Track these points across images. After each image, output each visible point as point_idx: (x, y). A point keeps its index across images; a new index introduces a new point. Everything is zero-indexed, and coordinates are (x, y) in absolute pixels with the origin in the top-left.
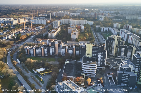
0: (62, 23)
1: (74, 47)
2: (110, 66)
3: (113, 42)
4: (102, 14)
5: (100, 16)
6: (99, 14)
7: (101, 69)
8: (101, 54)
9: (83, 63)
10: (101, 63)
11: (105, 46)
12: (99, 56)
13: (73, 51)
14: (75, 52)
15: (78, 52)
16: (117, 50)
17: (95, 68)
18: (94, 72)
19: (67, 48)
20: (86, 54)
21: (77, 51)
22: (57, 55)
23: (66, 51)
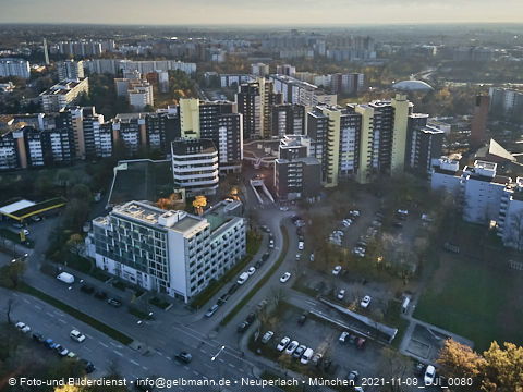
0: (92, 72)
1: (142, 122)
2: (255, 162)
3: (256, 97)
4: (219, 46)
5: (213, 49)
6: (210, 46)
7: (231, 171)
8: (227, 126)
9: (174, 156)
10: (228, 153)
11: (236, 102)
12: (223, 130)
13: (139, 136)
14: (148, 139)
15: (155, 139)
16: (267, 119)
17: (212, 164)
18: (213, 178)
19: (116, 127)
20: (183, 133)
21: (152, 136)
22: (83, 158)
23: (116, 137)
